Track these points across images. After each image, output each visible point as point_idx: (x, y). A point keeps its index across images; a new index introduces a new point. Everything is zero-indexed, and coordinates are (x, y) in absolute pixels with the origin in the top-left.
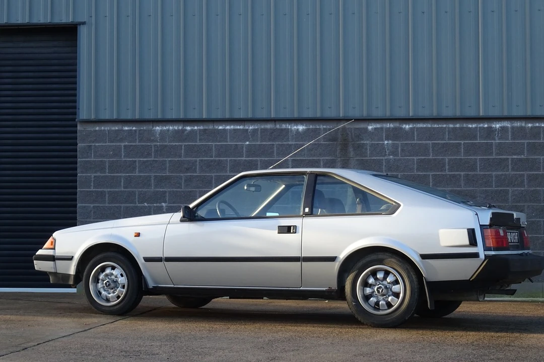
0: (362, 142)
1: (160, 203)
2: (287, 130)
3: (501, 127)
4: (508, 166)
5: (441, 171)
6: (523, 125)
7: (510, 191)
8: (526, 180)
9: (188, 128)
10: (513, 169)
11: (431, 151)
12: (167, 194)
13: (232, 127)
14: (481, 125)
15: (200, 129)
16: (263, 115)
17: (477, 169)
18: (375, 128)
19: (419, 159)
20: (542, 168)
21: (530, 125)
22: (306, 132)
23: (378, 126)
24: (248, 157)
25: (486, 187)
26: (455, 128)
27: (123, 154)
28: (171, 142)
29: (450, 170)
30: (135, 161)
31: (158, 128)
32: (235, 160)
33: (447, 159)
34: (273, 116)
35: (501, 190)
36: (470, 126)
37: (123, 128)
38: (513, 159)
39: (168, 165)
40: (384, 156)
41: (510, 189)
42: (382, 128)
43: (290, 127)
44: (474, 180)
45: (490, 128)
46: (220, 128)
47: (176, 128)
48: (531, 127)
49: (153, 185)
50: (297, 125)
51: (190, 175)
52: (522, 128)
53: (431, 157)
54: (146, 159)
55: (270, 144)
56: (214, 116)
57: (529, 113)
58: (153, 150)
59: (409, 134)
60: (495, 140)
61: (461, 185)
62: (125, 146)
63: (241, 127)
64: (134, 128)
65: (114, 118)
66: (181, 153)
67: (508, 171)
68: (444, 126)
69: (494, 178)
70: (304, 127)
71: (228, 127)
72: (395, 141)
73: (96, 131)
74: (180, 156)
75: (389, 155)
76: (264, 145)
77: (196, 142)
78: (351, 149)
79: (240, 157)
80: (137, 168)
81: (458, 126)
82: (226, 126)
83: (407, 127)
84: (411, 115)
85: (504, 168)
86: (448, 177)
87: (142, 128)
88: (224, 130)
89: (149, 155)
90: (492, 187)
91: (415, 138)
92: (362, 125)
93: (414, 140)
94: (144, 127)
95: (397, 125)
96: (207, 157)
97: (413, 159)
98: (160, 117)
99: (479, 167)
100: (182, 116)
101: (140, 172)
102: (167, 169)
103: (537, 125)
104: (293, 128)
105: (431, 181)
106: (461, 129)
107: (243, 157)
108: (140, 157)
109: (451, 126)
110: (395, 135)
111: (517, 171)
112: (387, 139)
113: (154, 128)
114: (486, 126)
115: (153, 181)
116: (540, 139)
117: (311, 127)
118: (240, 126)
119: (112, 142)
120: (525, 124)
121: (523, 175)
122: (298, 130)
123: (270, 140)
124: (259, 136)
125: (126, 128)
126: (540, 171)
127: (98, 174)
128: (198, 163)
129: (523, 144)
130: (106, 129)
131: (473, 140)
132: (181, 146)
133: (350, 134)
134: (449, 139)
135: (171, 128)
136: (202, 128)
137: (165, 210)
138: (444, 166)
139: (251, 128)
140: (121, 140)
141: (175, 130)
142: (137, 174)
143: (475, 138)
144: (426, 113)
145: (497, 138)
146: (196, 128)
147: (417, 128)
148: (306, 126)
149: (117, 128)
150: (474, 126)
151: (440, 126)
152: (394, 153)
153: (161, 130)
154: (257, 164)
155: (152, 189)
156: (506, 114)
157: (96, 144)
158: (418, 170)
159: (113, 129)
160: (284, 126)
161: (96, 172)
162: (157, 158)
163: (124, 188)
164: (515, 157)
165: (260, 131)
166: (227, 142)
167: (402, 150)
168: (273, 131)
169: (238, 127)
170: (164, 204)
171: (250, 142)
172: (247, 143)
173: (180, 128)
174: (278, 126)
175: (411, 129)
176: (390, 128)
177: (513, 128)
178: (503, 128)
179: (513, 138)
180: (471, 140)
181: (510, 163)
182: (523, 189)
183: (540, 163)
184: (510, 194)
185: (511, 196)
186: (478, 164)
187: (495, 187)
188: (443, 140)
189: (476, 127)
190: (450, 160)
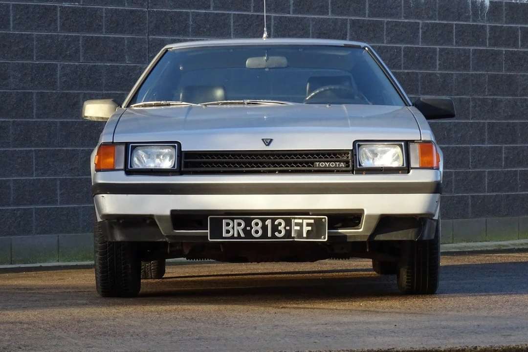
4: (55, 20)
7: (59, 68)
8: (81, 48)
10: (64, 27)
17: (9, 24)
20: (104, 27)
25: (23, 58)
35: (45, 65)
38: (62, 9)
41: (59, 63)
44: (4, 45)
67: (55, 30)
69: (35, 43)
85: (49, 25)
90: (32, 58)
99: (13, 21)
111: (69, 31)
121: (78, 38)
126: (101, 33)
164: (66, 5)
181: (59, 15)
182: (77, 64)
183: (101, 17)
184: (59, 72)
185: (60, 77)
186: (11, 14)
187: (37, 60)
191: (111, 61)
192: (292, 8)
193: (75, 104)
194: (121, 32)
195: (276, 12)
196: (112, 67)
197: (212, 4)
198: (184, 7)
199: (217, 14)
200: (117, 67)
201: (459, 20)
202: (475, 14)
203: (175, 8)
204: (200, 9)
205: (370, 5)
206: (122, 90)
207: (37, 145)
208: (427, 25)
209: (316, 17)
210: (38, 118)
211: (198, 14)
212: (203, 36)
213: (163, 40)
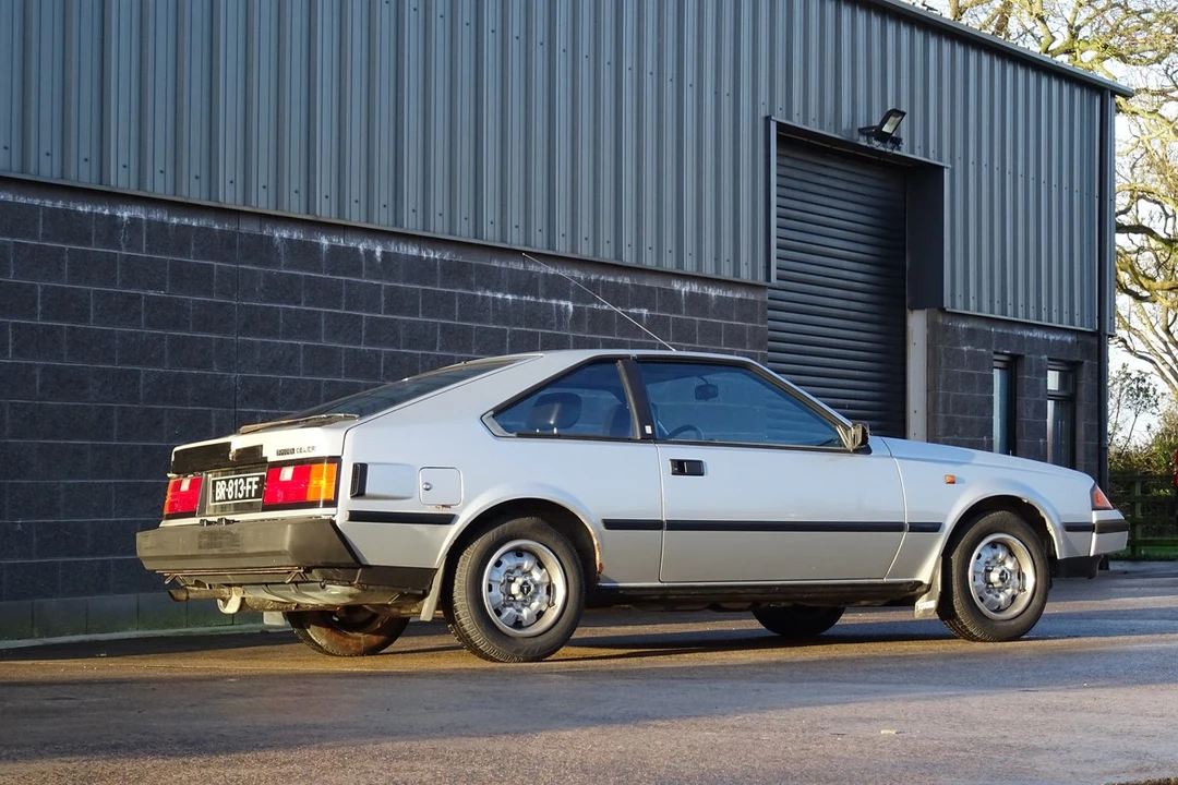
3: (130, 218)
4: (140, 313)
5: (30, 317)
6: (165, 218)
7: (142, 376)
8: (166, 350)
10: (148, 323)
11: (12, 265)
14: (99, 210)
17: (90, 316)
20: (191, 323)
21: (175, 220)
25: (104, 362)
26: (54, 211)
29: (44, 315)
33: (40, 285)
35: (128, 371)
36: (80, 209)
38: (147, 298)
41: (142, 370)
44: (84, 344)
45: (113, 217)
48: (176, 225)
52: (163, 224)
53: (11, 280)
60: (119, 248)
61: (62, 355)
67: (139, 327)
68: (37, 202)
69: (117, 342)
81: (60, 205)
85: (133, 319)
90: (113, 361)
99: (94, 313)
103: (186, 221)
105: (11, 340)
106: (66, 212)
109: (48, 203)
111: (153, 327)
114: (106, 212)
116: (189, 256)
120: (169, 216)
121: (161, 337)
126: (188, 331)
129: (165, 263)
131: (84, 245)
134: (46, 237)
138: (34, 305)
143: (86, 240)
145: (122, 245)
150: (87, 209)
151: (30, 201)
164: (151, 293)
177: (149, 222)
178: (134, 221)
179: (149, 250)
180: (81, 243)
181: (143, 306)
182: (161, 370)
183: (188, 310)
184: (142, 381)
185: (144, 388)
186: (92, 304)
187: (119, 364)
188: (34, 237)
189: (91, 213)
190: (46, 289)
191: (199, 368)
192: (383, 307)
193: (158, 423)
194: (210, 331)
195: (367, 311)
196: (198, 375)
197: (304, 299)
198: (274, 301)
199: (308, 311)
200: (206, 376)
201: (544, 328)
202: (560, 322)
203: (265, 302)
204: (291, 304)
205: (460, 306)
206: (208, 405)
207: (117, 477)
208: (514, 332)
209: (407, 318)
210: (119, 440)
211: (289, 311)
212: (294, 339)
213: (253, 342)
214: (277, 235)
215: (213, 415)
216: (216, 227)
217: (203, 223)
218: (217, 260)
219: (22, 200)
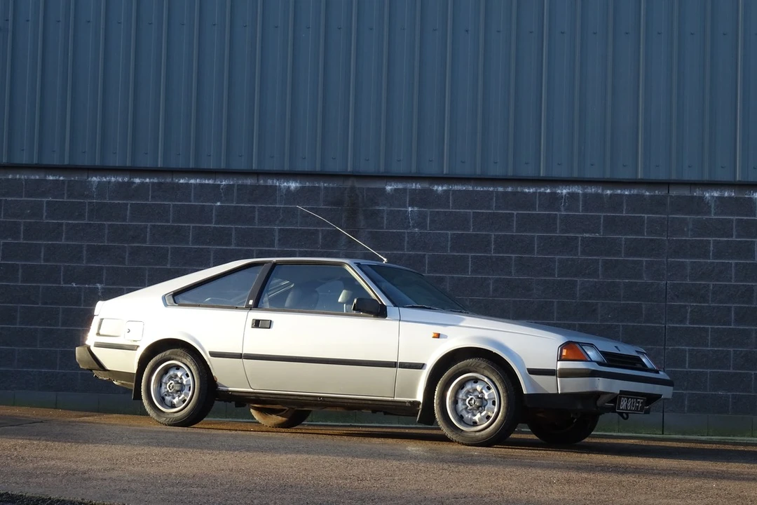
0: (377, 208)
1: (95, 283)
2: (274, 188)
3: (569, 193)
4: (577, 247)
5: (485, 252)
6: (600, 191)
7: (579, 283)
8: (600, 268)
9: (137, 180)
10: (584, 253)
11: (471, 223)
12: (105, 271)
13: (198, 181)
14: (542, 190)
15: (153, 183)
16: (241, 165)
17: (534, 250)
18: (395, 189)
19: (454, 234)
20: (623, 252)
21: (609, 192)
22: (299, 191)
23: (400, 186)
24: (218, 224)
25: (545, 276)
26: (505, 193)
27: (45, 214)
28: (112, 199)
29: (497, 251)
30: (62, 224)
31: (94, 179)
32: (200, 228)
33: (493, 235)
34: (255, 167)
35: (566, 281)
36: (527, 190)
37: (46, 176)
38: (583, 238)
39: (106, 231)
40: (407, 228)
41: (579, 280)
42: (405, 190)
43: (278, 184)
44: (529, 266)
45: (553, 194)
46: (182, 181)
47: (120, 180)
48: (611, 194)
49: (85, 258)
50: (288, 182)
51: (137, 246)
52: (597, 195)
53: (471, 232)
54: (77, 222)
55: (250, 207)
56: (173, 165)
57: (608, 176)
58: (87, 210)
59: (443, 199)
60: (559, 210)
61: (511, 272)
62: (48, 202)
63: (211, 182)
64: (61, 178)
65: (34, 163)
66: (126, 215)
67: (576, 255)
68: (491, 189)
69: (557, 264)
70: (298, 185)
71: (192, 181)
72: (422, 207)
73: (8, 180)
74: (124, 220)
75: (414, 227)
76: (242, 207)
77: (147, 200)
78: (361, 217)
79: (206, 223)
80: (64, 234)
81: (510, 189)
82: (189, 179)
83: (439, 188)
84: (445, 172)
85: (571, 251)
86: (494, 260)
87: (73, 179)
88: (187, 184)
89: (81, 216)
90: (554, 275)
91: (451, 205)
92: (377, 185)
93: (448, 207)
94: (76, 177)
95: (426, 185)
96: (161, 222)
97: (447, 234)
98: (97, 163)
99: (538, 248)
100: (128, 164)
101: (67, 239)
102: (106, 237)
103: (619, 191)
104: (282, 185)
105: (470, 265)
106: (514, 193)
107: (211, 223)
108: (68, 219)
109: (501, 189)
110: (422, 199)
111: (589, 255)
112: (412, 205)
113: (89, 179)
114: (548, 191)
115: (85, 252)
116: (622, 212)
117: (307, 184)
118: (209, 179)
119: (31, 197)
120: (603, 190)
121: (597, 261)
122: (289, 187)
123: (249, 201)
124: (235, 194)
125: (51, 178)
126: (620, 257)
127: (9, 240)
128: (148, 230)
129: (599, 217)
130: (23, 177)
131: (529, 211)
132: (127, 204)
133: (361, 196)
134: (498, 207)
135: (113, 179)
136: (155, 180)
137: (100, 294)
138: (489, 244)
139: (224, 183)
140: (43, 194)
141: (119, 182)
142: (63, 242)
143: (532, 207)
144: (466, 170)
145: (562, 209)
146: (148, 180)
147: (455, 191)
148: (300, 183)
149: (37, 177)
150: (531, 191)
151: (485, 189)
152: (421, 225)
153: (99, 182)
154: (231, 234)
155: (84, 264)
156: (575, 175)
157: (8, 199)
158: (453, 249)
159: (33, 177)
160: (270, 182)
161: (5, 238)
162: (92, 221)
163: (46, 260)
164: (587, 235)
165: (236, 186)
166: (190, 202)
167: (432, 221)
168: (255, 188)
169: (207, 182)
170: (99, 286)
171: (221, 202)
172: (219, 204)
173: (126, 179)
174: (261, 182)
175: (445, 191)
176: (415, 190)
177: (585, 195)
178: (572, 196)
179: (586, 209)
180: (526, 210)
181: (580, 243)
182: (596, 280)
183: (621, 244)
184: (578, 287)
185: (580, 290)
186: (536, 243)
187: (558, 277)
188: (488, 208)
189: (534, 193)
190: (497, 237)
191: (630, 278)
194: (640, 256)
196: (629, 282)
197: (735, 233)
198: (704, 236)
199: (740, 241)
200: (636, 283)
203: (694, 237)
204: (721, 237)
206: (639, 301)
211: (719, 242)
212: (725, 259)
213: (682, 262)
214: (707, 195)
215: (644, 306)
216: (647, 193)
217: (634, 192)
218: (647, 213)
219: (479, 189)
